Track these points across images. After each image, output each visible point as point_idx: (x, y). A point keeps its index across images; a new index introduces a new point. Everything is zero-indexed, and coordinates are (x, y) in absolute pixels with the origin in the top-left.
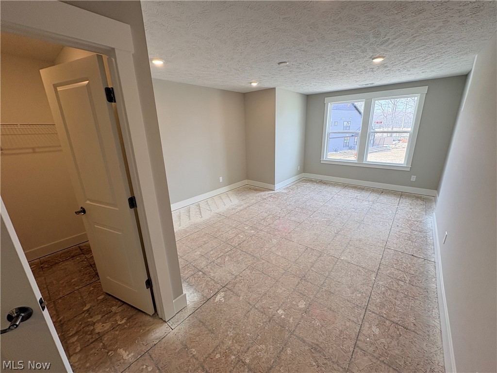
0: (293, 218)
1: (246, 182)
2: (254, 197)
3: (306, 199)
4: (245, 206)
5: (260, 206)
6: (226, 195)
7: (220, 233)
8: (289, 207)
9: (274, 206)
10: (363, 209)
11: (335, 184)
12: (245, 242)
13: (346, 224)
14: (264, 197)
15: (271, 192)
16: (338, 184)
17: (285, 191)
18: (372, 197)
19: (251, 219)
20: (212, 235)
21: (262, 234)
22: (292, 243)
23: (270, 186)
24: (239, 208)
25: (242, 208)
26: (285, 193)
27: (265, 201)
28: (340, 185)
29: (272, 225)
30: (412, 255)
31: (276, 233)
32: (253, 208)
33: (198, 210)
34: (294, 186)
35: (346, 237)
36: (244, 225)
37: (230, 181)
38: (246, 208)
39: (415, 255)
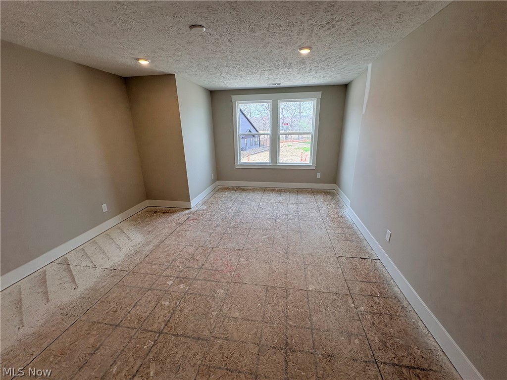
0: (230, 245)
1: (147, 203)
2: (165, 225)
3: (233, 213)
4: (156, 242)
5: (178, 236)
6: (119, 231)
7: (124, 312)
8: (218, 230)
9: (198, 233)
10: (293, 215)
11: (254, 190)
12: (177, 312)
13: (288, 237)
14: (181, 221)
15: (187, 212)
16: (256, 189)
17: (205, 208)
18: (293, 198)
19: (173, 264)
20: (106, 322)
21: (197, 285)
22: (244, 286)
23: (182, 204)
24: (148, 248)
25: (150, 247)
26: (205, 210)
27: (184, 226)
28: (258, 190)
29: (207, 265)
30: (361, 258)
31: (218, 277)
32: (169, 242)
33: (65, 274)
34: (212, 199)
35: (297, 255)
36: (164, 279)
37: (121, 206)
38: (158, 246)
39: (362, 257)
